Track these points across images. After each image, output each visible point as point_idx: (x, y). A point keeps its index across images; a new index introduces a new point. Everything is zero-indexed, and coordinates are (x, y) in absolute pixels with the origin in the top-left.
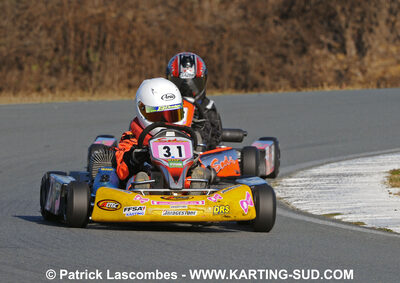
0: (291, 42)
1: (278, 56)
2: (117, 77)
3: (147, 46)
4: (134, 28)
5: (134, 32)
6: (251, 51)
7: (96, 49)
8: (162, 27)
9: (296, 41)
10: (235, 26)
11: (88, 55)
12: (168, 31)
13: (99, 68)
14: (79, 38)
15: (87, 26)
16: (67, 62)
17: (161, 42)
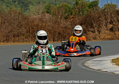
3: (48, 31)
4: (45, 27)
8: (52, 27)
10: (69, 27)
11: (34, 34)
12: (53, 28)
14: (32, 30)
15: (34, 27)
16: (30, 35)
17: (52, 30)
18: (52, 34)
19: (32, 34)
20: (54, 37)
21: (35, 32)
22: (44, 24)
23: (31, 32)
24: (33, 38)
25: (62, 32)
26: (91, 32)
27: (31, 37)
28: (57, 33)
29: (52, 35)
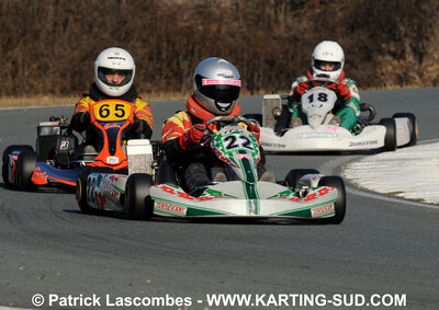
0: (356, 49)
4: (218, 38)
5: (219, 43)
7: (185, 58)
8: (244, 38)
9: (360, 48)
10: (307, 36)
11: (178, 64)
12: (249, 40)
13: (189, 74)
14: (170, 48)
15: (178, 38)
16: (160, 69)
17: (243, 51)
18: (245, 63)
19: (168, 66)
20: (252, 75)
21: (181, 58)
22: (214, 28)
23: (164, 56)
24: (173, 80)
25: (281, 56)
27: (167, 77)
28: (262, 59)
29: (245, 69)
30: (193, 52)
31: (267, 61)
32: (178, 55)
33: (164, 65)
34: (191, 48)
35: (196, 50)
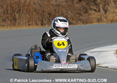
0: (82, 9)
1: (78, 13)
2: (24, 22)
3: (34, 11)
4: (30, 5)
5: (30, 7)
6: (69, 12)
7: (17, 12)
9: (83, 8)
10: (63, 4)
11: (15, 15)
12: (41, 6)
13: (19, 19)
14: (12, 9)
15: (14, 5)
16: (8, 17)
17: (39, 10)
18: (40, 14)
19: (11, 16)
20: (43, 19)
22: (28, 1)
23: (9, 12)
24: (13, 22)
25: (53, 12)
26: (94, 12)
27: (10, 20)
28: (47, 13)
29: (40, 17)
30: (20, 10)
31: (48, 14)
32: (15, 12)
33: (9, 15)
34: (19, 8)
35: (21, 9)
